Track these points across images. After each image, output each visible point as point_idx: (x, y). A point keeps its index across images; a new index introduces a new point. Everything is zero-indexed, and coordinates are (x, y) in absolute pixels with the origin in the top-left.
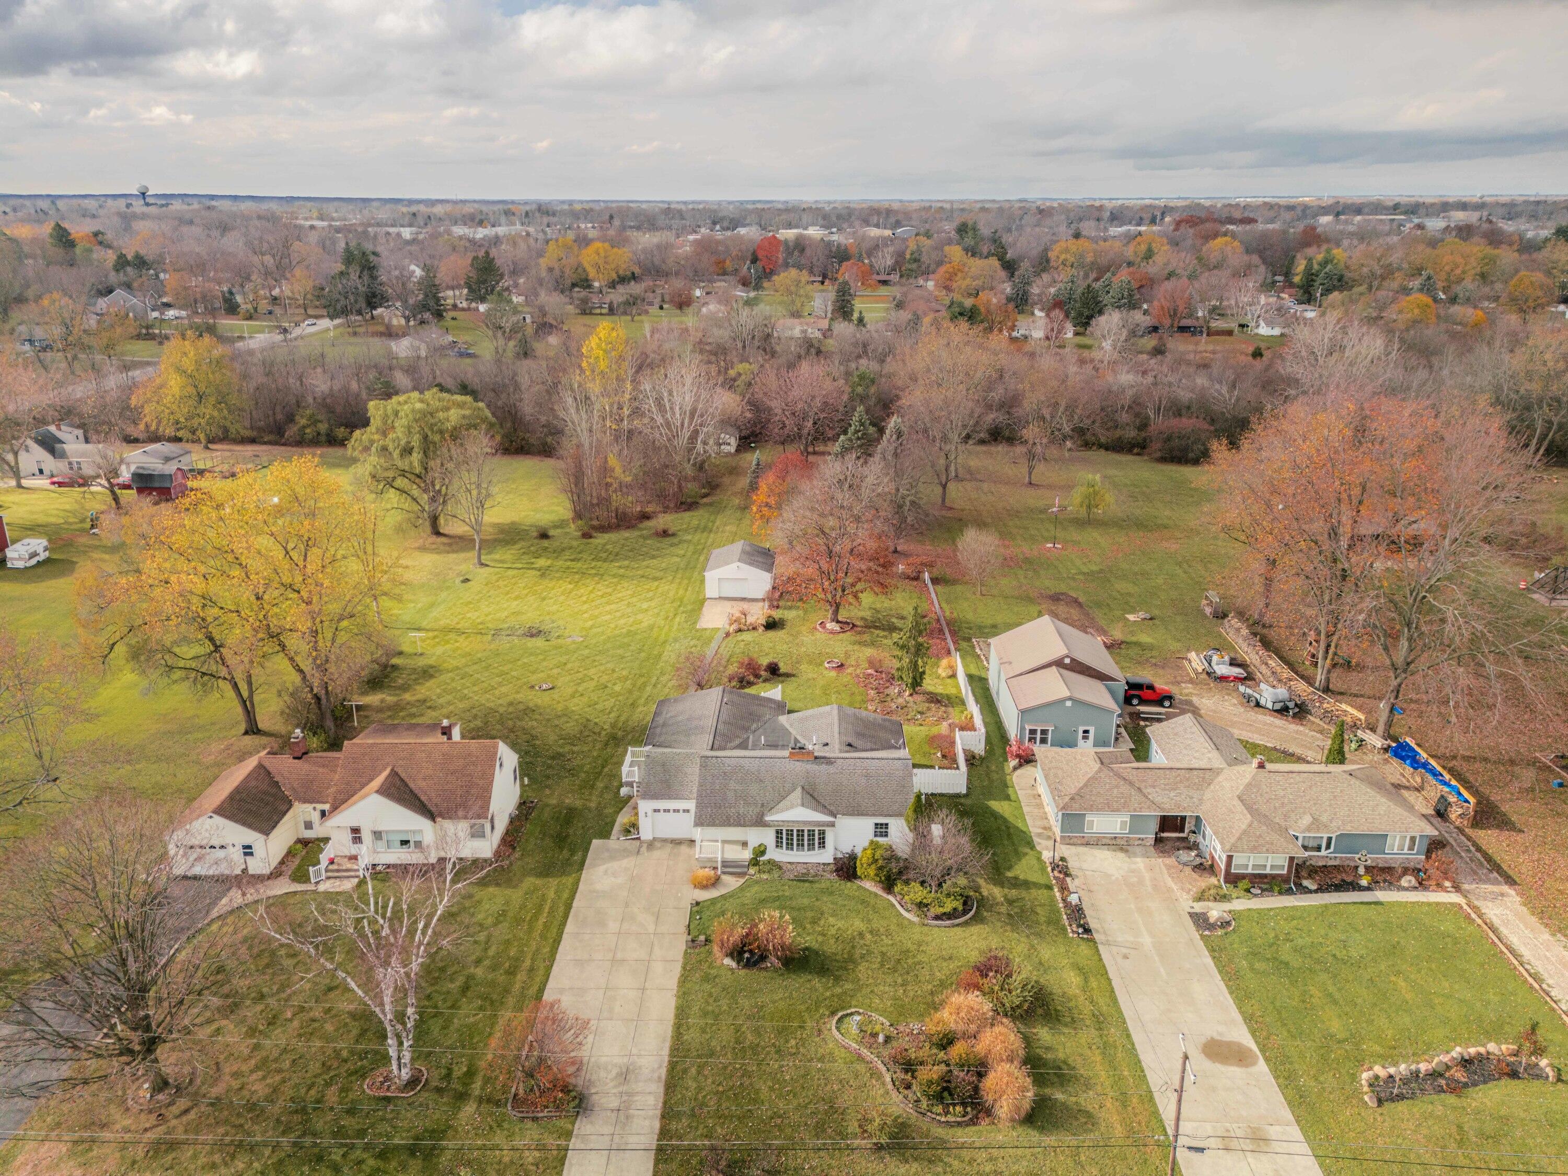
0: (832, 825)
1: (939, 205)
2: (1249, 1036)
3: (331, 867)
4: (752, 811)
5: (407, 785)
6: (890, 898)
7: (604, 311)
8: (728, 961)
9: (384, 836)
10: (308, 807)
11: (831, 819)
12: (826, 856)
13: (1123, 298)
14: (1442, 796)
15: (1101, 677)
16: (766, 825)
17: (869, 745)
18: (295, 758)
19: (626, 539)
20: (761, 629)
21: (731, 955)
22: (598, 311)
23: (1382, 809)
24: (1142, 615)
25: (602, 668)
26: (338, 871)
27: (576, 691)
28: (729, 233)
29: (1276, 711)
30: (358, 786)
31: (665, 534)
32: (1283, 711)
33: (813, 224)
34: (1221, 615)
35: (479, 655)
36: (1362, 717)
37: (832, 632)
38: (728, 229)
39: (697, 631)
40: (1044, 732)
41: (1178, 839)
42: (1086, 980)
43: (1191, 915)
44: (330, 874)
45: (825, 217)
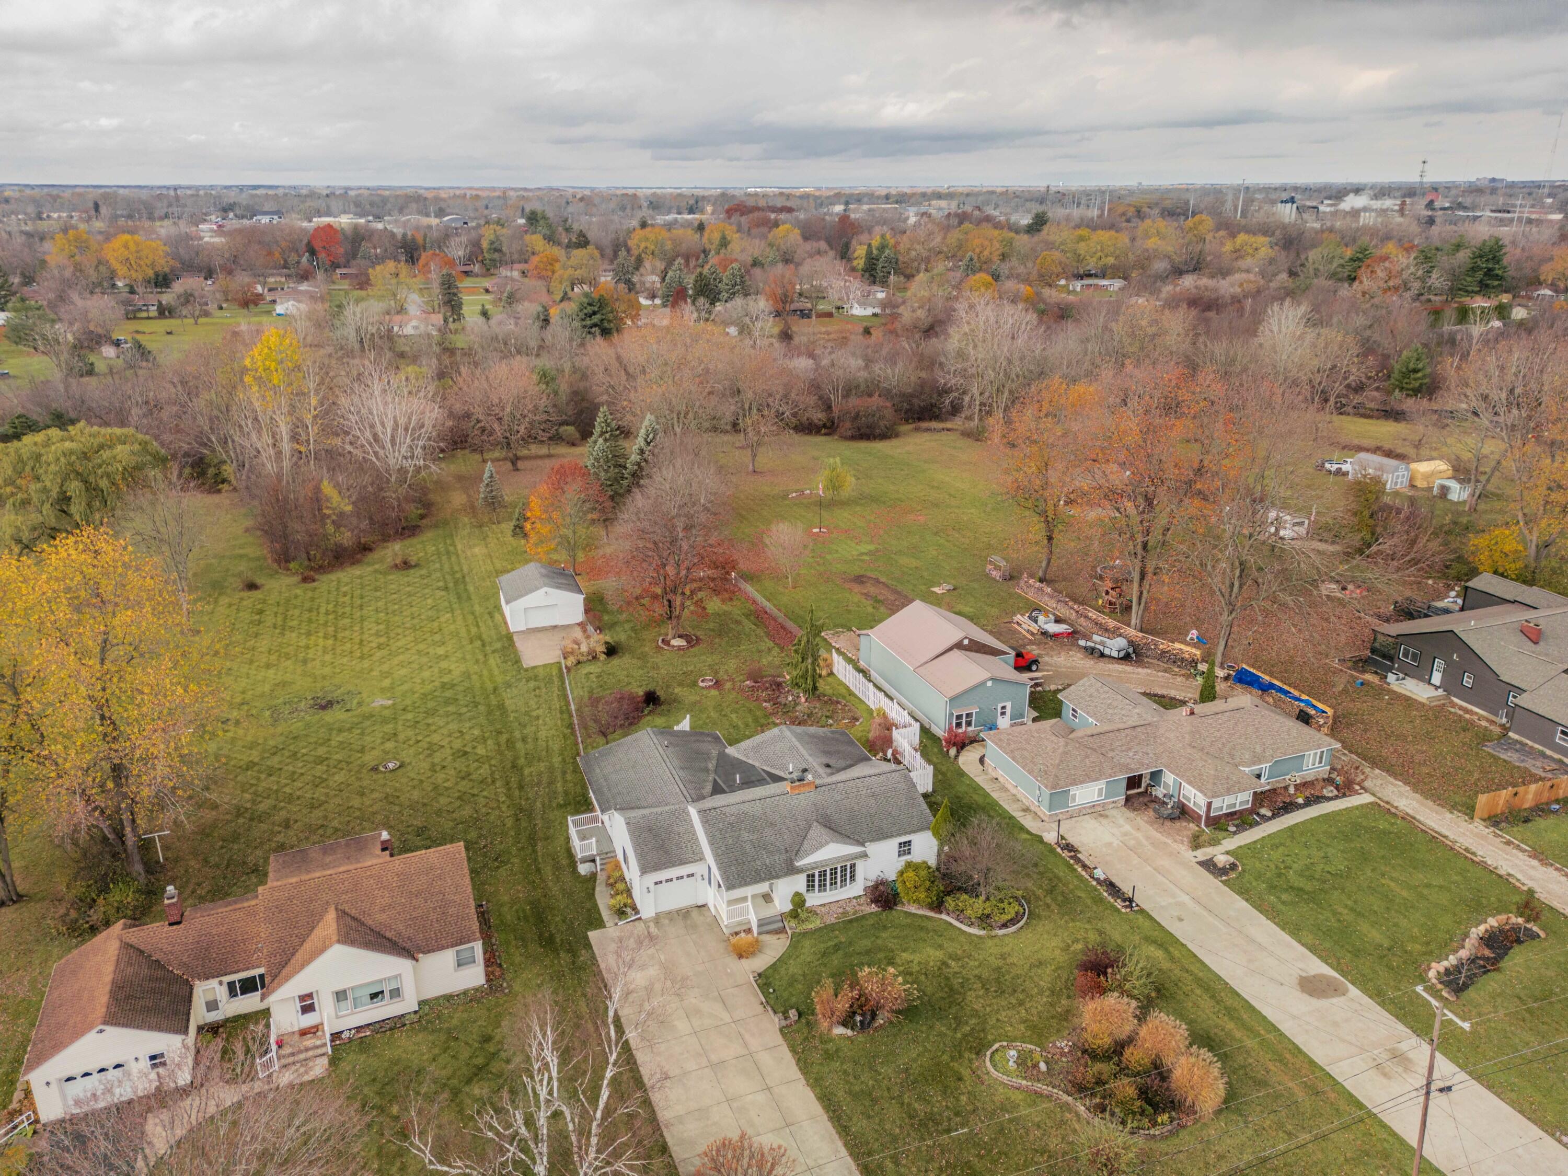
0: (865, 855)
1: (474, 193)
2: (1324, 965)
3: (282, 1052)
4: (779, 859)
5: (363, 924)
6: (944, 916)
7: (152, 314)
8: (839, 1030)
9: (350, 995)
10: (213, 983)
11: (858, 849)
12: (856, 889)
13: (736, 284)
14: (1301, 711)
15: (994, 652)
16: (799, 871)
17: (842, 763)
18: (171, 924)
19: (361, 577)
20: (603, 657)
21: (844, 1024)
22: (144, 314)
23: (1294, 732)
24: (946, 587)
25: (445, 731)
26: (293, 1054)
27: (433, 765)
28: (246, 222)
29: (1121, 659)
30: (296, 941)
31: (406, 565)
32: (1126, 658)
33: (345, 212)
34: (1011, 577)
35: (271, 743)
36: (1198, 653)
37: (680, 648)
38: (243, 217)
39: (526, 670)
40: (968, 715)
41: (1139, 794)
42: (1166, 950)
43: (1201, 864)
44: (284, 1061)
45: (357, 204)
